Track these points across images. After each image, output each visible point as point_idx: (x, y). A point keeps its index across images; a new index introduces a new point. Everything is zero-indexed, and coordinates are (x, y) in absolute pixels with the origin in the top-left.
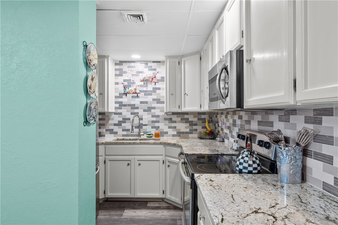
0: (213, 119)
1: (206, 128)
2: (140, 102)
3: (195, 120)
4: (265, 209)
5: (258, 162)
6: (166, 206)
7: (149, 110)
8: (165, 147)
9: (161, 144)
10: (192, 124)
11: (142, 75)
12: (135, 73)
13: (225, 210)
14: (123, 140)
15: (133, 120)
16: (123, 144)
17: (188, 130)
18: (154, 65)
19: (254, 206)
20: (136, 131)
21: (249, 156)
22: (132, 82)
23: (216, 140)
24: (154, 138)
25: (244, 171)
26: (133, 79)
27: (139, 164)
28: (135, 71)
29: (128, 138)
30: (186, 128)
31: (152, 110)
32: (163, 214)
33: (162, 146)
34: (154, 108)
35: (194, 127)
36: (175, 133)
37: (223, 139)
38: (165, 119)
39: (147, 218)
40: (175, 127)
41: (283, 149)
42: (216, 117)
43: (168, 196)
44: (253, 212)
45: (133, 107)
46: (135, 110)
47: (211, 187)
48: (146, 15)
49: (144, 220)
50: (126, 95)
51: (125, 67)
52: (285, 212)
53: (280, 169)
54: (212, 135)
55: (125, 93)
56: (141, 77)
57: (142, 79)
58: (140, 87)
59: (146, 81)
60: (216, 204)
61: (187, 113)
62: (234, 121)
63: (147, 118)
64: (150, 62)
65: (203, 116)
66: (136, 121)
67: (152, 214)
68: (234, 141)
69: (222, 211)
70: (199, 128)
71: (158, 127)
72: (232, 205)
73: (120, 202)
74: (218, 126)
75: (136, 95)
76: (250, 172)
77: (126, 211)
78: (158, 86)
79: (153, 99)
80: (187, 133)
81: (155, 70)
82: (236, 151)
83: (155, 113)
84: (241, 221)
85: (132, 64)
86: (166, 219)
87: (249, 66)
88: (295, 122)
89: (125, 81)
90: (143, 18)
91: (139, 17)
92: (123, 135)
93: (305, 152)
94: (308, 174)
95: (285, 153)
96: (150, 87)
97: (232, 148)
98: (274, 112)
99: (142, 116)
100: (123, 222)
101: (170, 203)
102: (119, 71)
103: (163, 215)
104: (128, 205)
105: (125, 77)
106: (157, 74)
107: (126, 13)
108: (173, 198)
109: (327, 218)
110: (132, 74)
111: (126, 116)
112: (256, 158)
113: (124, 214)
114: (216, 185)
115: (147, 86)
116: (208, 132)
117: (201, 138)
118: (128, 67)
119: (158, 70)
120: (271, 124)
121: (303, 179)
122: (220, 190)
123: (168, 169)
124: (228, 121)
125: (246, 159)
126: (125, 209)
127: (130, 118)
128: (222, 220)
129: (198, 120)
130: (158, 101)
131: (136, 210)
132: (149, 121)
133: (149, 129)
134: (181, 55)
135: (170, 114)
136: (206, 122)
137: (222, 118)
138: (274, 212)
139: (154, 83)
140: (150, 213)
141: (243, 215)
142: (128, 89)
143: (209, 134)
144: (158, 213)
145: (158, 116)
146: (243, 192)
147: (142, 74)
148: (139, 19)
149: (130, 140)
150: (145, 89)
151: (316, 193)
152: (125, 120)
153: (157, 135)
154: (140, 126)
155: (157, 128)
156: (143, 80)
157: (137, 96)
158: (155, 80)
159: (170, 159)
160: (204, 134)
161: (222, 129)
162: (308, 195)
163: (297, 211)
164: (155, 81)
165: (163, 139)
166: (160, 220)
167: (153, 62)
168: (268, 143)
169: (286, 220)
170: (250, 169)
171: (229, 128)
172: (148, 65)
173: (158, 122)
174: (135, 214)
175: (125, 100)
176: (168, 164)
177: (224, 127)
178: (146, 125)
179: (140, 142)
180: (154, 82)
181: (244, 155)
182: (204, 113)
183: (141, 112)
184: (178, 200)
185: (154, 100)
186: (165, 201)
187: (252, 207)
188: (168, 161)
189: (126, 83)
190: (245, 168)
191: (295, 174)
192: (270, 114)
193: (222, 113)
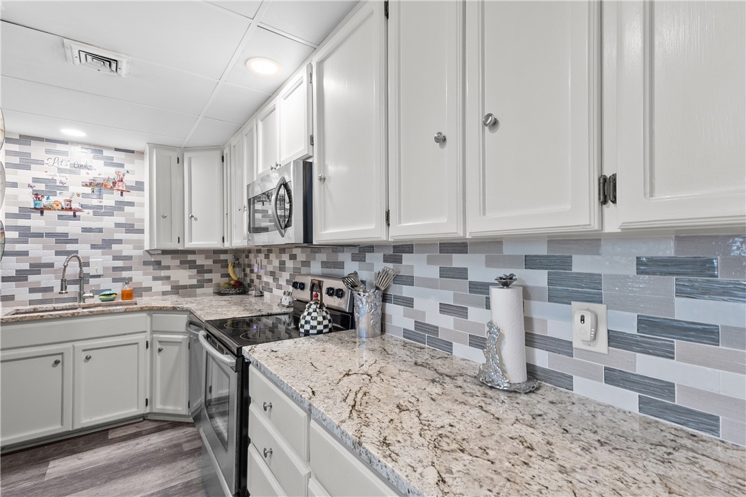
0: (241, 261)
1: (228, 275)
2: (82, 228)
3: (209, 262)
4: (355, 369)
5: (329, 317)
6: (153, 427)
7: (107, 244)
8: (151, 316)
9: (142, 310)
10: (201, 270)
11: (88, 173)
12: (68, 167)
13: (311, 382)
14: (35, 311)
15: (65, 267)
16: (42, 319)
17: (194, 282)
18: (119, 157)
19: (343, 369)
20: (73, 289)
21: (318, 310)
22: (58, 184)
23: (249, 295)
24: (120, 301)
25: (311, 332)
26: (64, 180)
27: (88, 358)
28: (68, 163)
29: (50, 306)
30: (191, 277)
31: (114, 246)
32: (150, 442)
33: (144, 315)
34: (119, 242)
35: (207, 276)
36: (168, 288)
37: (261, 293)
38: (146, 263)
39: (114, 461)
40: (168, 278)
41: (362, 295)
42: (247, 257)
43: (158, 407)
44: (344, 376)
45: (63, 238)
46: (68, 245)
47: (278, 360)
48: (128, 63)
49: (108, 467)
50: (42, 213)
51: (37, 151)
52: (377, 367)
53: (358, 321)
54: (241, 288)
55: (37, 207)
56: (86, 176)
57: (88, 181)
58: (82, 197)
59: (98, 186)
60: (296, 377)
61: (193, 252)
62: (282, 263)
63: (99, 261)
64: (109, 148)
65: (223, 257)
66: (73, 269)
67: (123, 450)
68: (284, 293)
69: (308, 383)
70: (216, 277)
71: (130, 279)
72: (316, 374)
73: (32, 451)
74: (252, 271)
75: (71, 213)
76: (320, 332)
77: (52, 464)
78: (127, 197)
79: (115, 224)
80: (192, 287)
81: (122, 166)
82: (288, 307)
83: (121, 251)
84: (335, 388)
85: (59, 147)
86: (159, 450)
87: (322, 186)
88: (372, 262)
89: (36, 180)
90: (119, 67)
91: (110, 62)
92: (31, 302)
93: (385, 298)
94: (387, 323)
95: (364, 300)
96: (109, 200)
97: (280, 305)
98: (345, 249)
99: (89, 258)
100: (51, 486)
101: (162, 419)
102: (18, 158)
103: (151, 445)
104: (56, 450)
105: (37, 172)
106: (127, 175)
107: (76, 47)
108: (170, 408)
109: (416, 364)
110: (59, 169)
111: (40, 258)
112: (326, 312)
113: (48, 471)
114: (283, 355)
115: (100, 197)
116: (232, 282)
117: (220, 293)
118: (47, 151)
119: (127, 167)
120: (341, 265)
121: (383, 330)
122: (293, 361)
123: (158, 357)
124: (270, 262)
125: (314, 314)
126: (49, 461)
127: (53, 263)
128: (313, 392)
129: (214, 263)
130: (130, 228)
131: (80, 455)
132: (105, 269)
133: (106, 284)
134: (183, 146)
135: (159, 254)
136: (230, 265)
137: (259, 259)
138: (366, 370)
139: (120, 192)
140: (119, 449)
141: (335, 382)
142: (48, 198)
143: (234, 286)
144: (137, 444)
145: (129, 258)
146: (323, 357)
147: (87, 171)
148: (108, 66)
149: (55, 310)
150: (95, 202)
151: (398, 343)
152: (37, 268)
153: (127, 295)
154: (82, 280)
155: (128, 281)
156: (91, 184)
157: (75, 216)
158: (120, 186)
159: (161, 336)
160: (227, 286)
161: (259, 277)
162: (392, 346)
163: (388, 363)
164: (121, 188)
165: (144, 301)
166: (146, 454)
167: (117, 150)
168: (341, 290)
169: (380, 374)
170: (320, 327)
171: (272, 274)
172: (104, 155)
173: (130, 269)
174: (79, 462)
175: (36, 223)
176: (159, 346)
177: (262, 273)
178: (99, 276)
179: (90, 312)
180: (119, 190)
181: (311, 310)
182: (225, 252)
183: (83, 250)
184: (180, 409)
185: (118, 225)
186: (149, 420)
187: (341, 370)
188: (159, 342)
189: (41, 187)
190: (313, 327)
191: (374, 325)
192: (340, 252)
193: (259, 251)
